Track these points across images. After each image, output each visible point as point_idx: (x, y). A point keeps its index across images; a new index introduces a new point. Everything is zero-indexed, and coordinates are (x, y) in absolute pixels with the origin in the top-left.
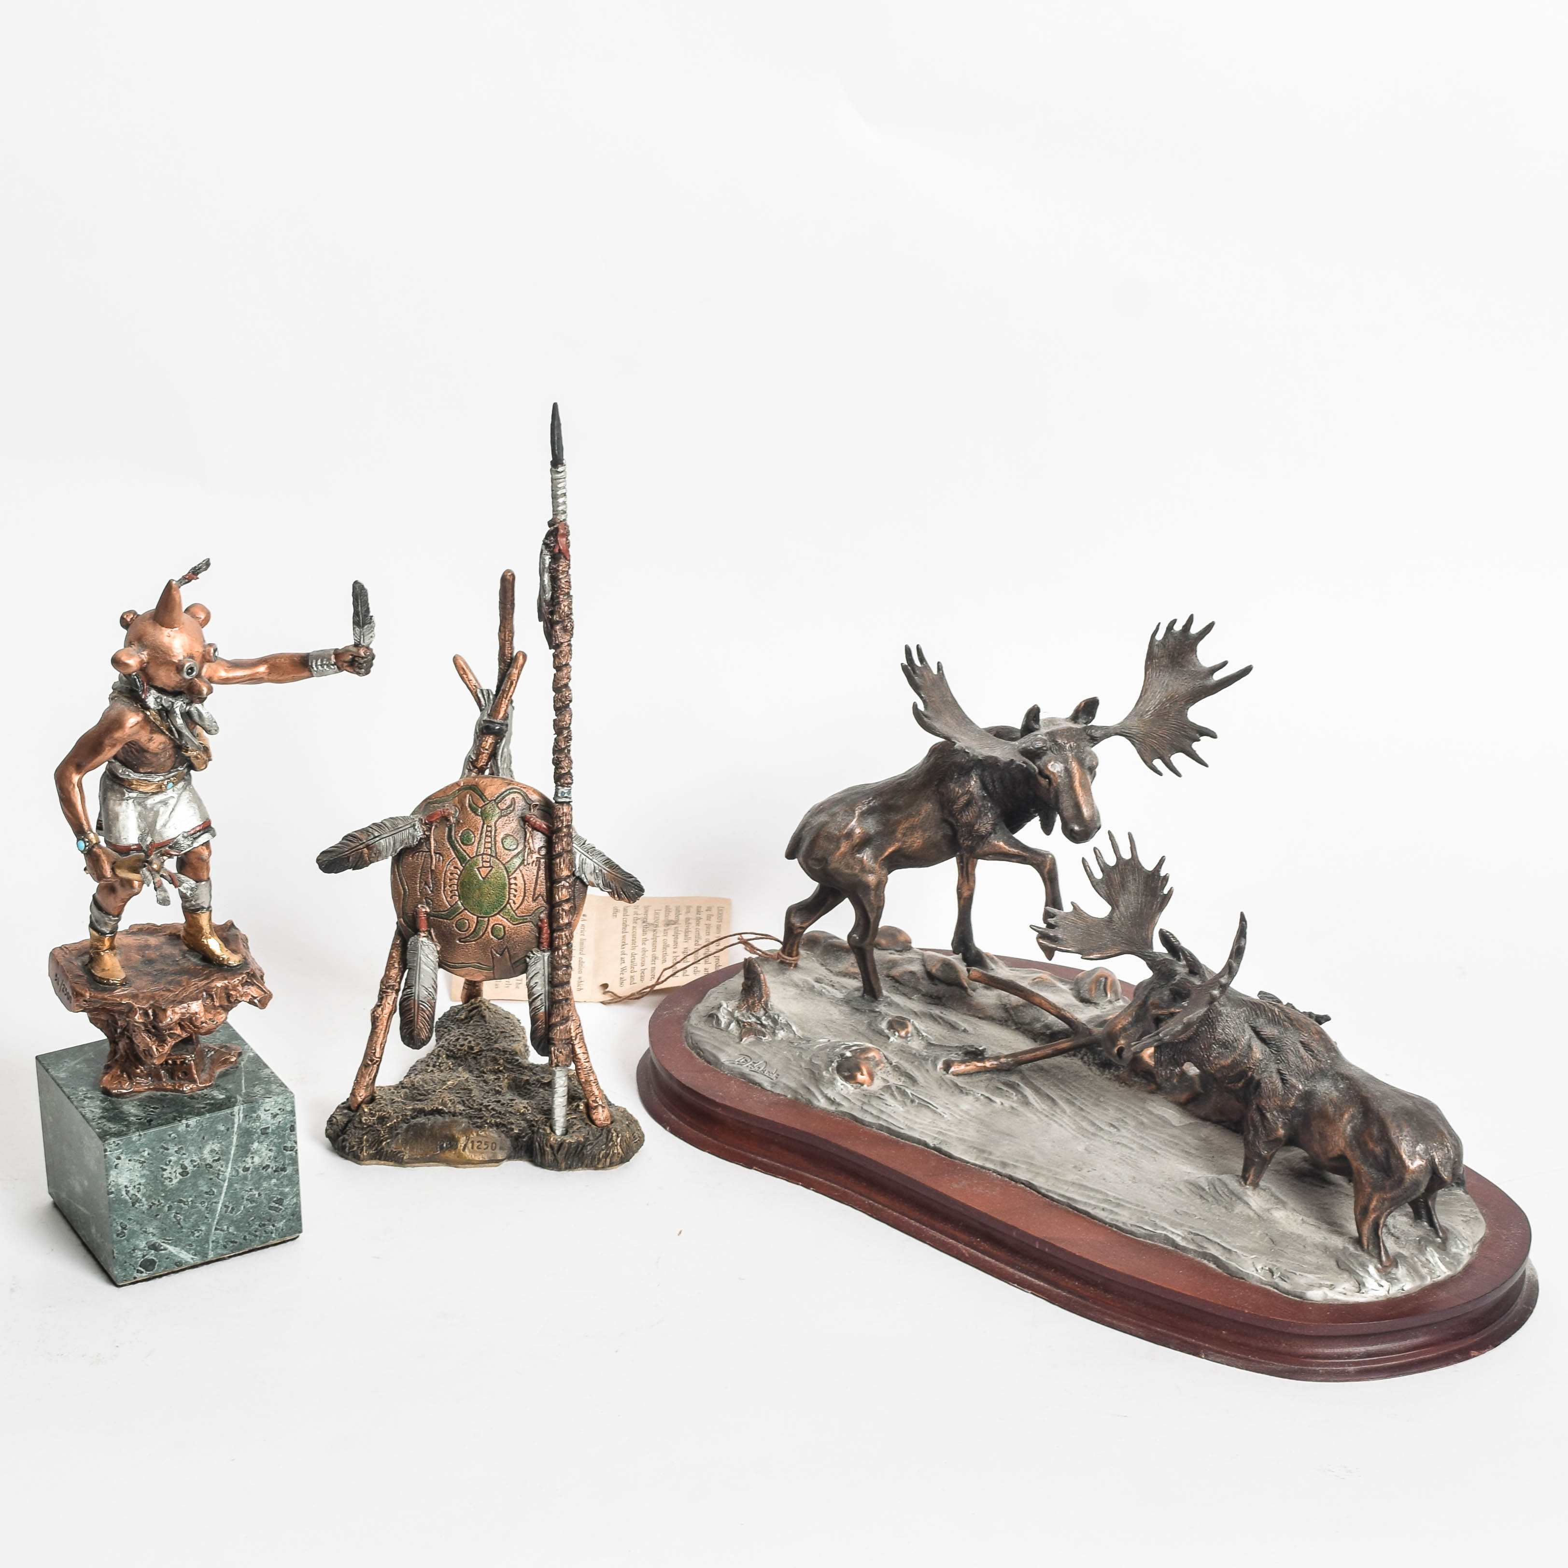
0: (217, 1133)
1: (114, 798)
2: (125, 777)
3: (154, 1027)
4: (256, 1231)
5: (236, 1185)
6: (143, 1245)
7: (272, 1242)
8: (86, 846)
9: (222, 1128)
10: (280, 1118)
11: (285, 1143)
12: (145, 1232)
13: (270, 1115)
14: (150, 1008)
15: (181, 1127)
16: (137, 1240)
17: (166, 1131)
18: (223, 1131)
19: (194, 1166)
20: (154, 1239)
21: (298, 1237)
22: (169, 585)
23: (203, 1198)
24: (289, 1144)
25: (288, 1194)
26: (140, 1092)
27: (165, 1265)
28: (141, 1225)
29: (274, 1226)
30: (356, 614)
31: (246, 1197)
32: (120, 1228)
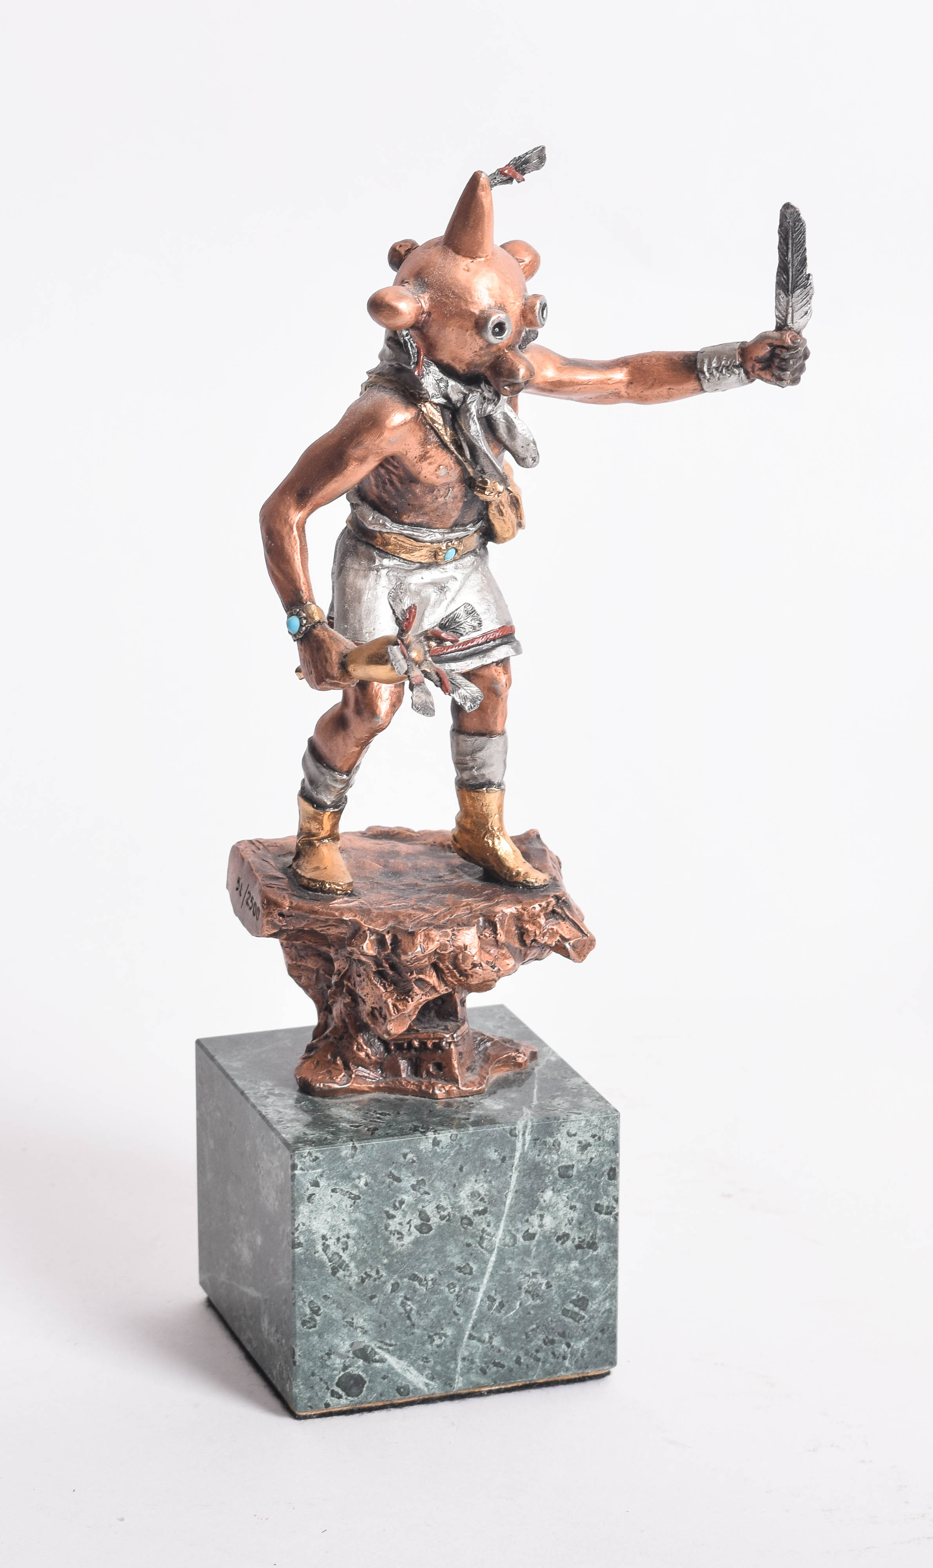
0: (484, 1162)
1: (356, 566)
2: (377, 529)
3: (393, 967)
4: (537, 1351)
5: (510, 1262)
6: (345, 1347)
7: (563, 1375)
8: (301, 626)
9: (494, 1156)
10: (592, 1152)
11: (597, 1197)
12: (351, 1324)
13: (577, 1145)
14: (388, 932)
15: (425, 1143)
16: (337, 1336)
17: (398, 1147)
18: (494, 1162)
19: (442, 1218)
20: (365, 1340)
21: (608, 1373)
22: (474, 182)
23: (452, 1276)
24: (605, 1202)
25: (596, 1291)
26: (362, 1092)
27: (379, 1389)
28: (344, 1310)
29: (568, 1345)
30: (783, 268)
31: (525, 1286)
32: (308, 1311)
